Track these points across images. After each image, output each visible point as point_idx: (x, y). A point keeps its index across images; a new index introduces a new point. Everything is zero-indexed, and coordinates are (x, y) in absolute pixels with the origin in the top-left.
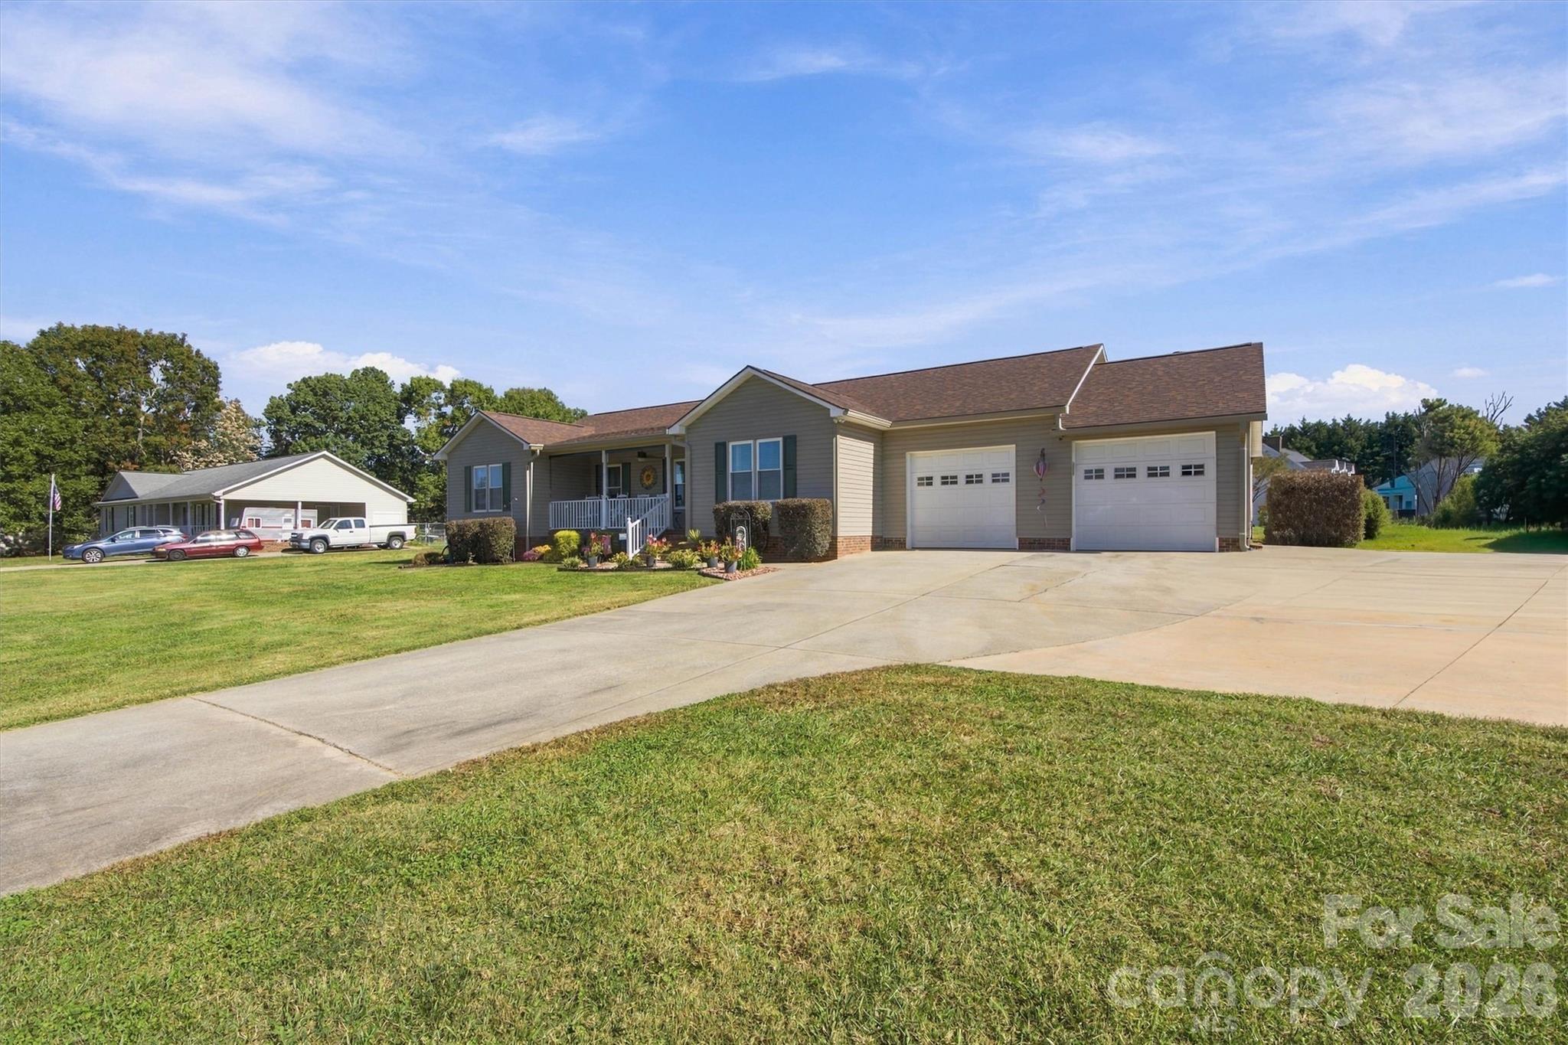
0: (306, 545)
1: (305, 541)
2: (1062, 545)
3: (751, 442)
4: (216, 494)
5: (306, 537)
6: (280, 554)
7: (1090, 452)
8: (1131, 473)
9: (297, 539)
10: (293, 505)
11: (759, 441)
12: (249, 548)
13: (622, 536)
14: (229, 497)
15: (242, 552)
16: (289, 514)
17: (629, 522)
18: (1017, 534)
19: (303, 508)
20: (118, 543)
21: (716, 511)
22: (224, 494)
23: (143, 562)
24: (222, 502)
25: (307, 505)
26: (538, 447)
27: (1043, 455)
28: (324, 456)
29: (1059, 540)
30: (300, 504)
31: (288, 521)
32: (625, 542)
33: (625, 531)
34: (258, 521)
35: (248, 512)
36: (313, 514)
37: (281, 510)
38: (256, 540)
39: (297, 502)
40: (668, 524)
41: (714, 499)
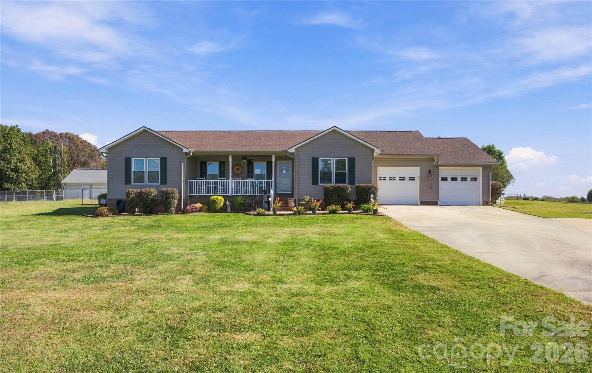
2: (436, 203)
7: (444, 172)
8: (456, 179)
18: (420, 200)
26: (192, 151)
27: (430, 171)
29: (434, 202)
41: (311, 183)
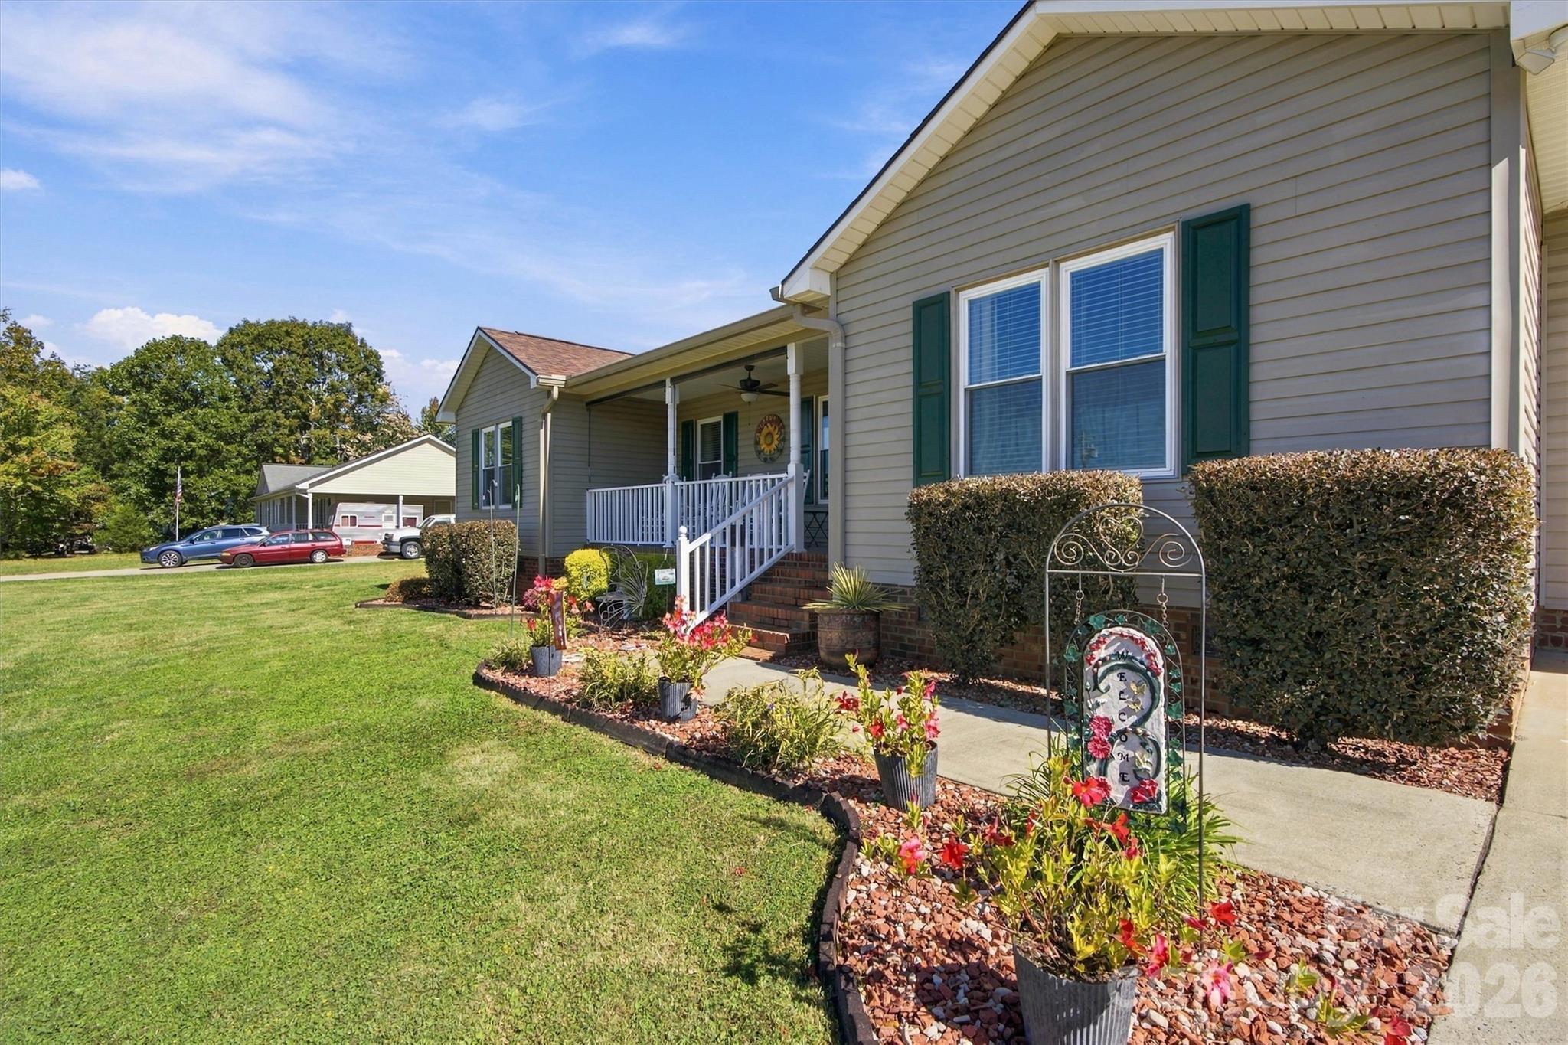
0: (397, 549)
1: (395, 544)
3: (1041, 276)
4: (300, 486)
5: (396, 538)
6: (374, 559)
9: (388, 540)
10: (392, 499)
11: (1068, 268)
12: (327, 551)
13: (663, 576)
14: (319, 489)
15: (319, 556)
16: (389, 509)
17: (683, 539)
19: (404, 503)
20: (199, 545)
21: (918, 512)
22: (311, 486)
23: (213, 568)
24: (310, 497)
25: (410, 500)
26: (556, 380)
28: (429, 441)
30: (401, 498)
31: (389, 518)
32: (672, 590)
33: (672, 563)
34: (354, 518)
35: (344, 508)
36: (417, 511)
37: (381, 506)
38: (337, 542)
39: (397, 497)
40: (793, 541)
41: (909, 473)
